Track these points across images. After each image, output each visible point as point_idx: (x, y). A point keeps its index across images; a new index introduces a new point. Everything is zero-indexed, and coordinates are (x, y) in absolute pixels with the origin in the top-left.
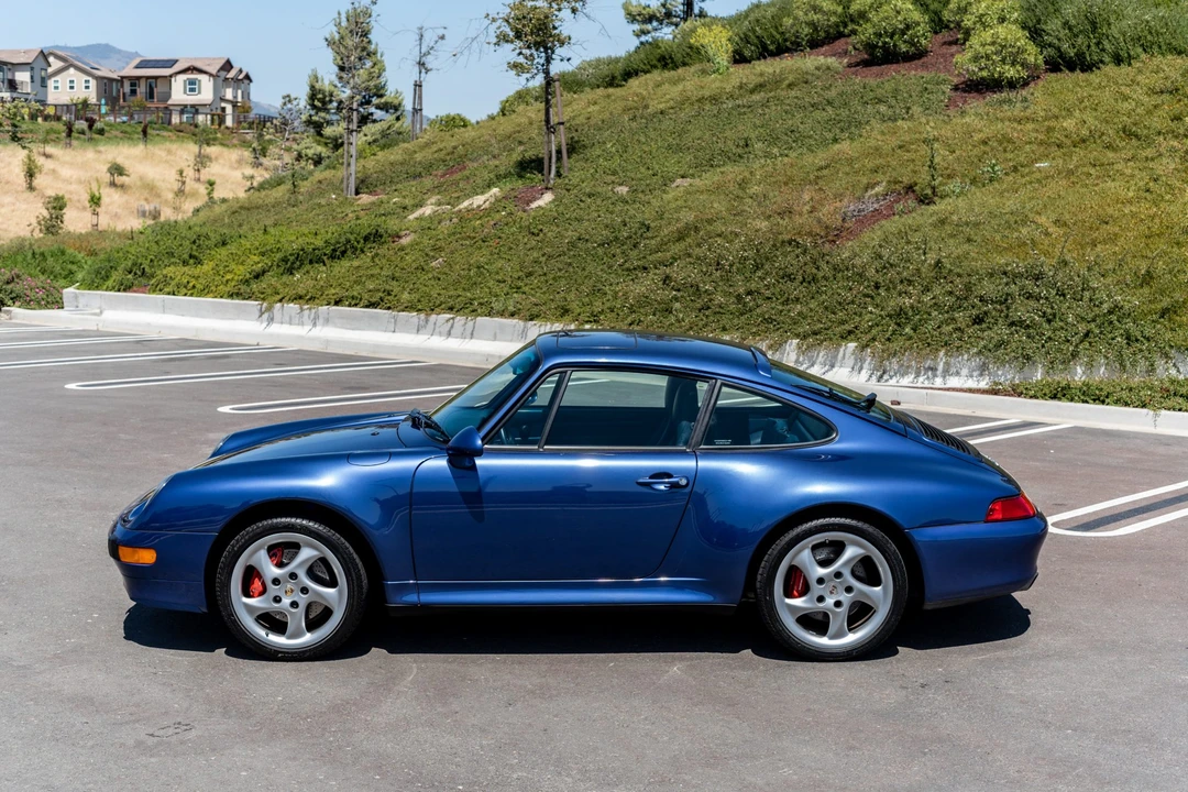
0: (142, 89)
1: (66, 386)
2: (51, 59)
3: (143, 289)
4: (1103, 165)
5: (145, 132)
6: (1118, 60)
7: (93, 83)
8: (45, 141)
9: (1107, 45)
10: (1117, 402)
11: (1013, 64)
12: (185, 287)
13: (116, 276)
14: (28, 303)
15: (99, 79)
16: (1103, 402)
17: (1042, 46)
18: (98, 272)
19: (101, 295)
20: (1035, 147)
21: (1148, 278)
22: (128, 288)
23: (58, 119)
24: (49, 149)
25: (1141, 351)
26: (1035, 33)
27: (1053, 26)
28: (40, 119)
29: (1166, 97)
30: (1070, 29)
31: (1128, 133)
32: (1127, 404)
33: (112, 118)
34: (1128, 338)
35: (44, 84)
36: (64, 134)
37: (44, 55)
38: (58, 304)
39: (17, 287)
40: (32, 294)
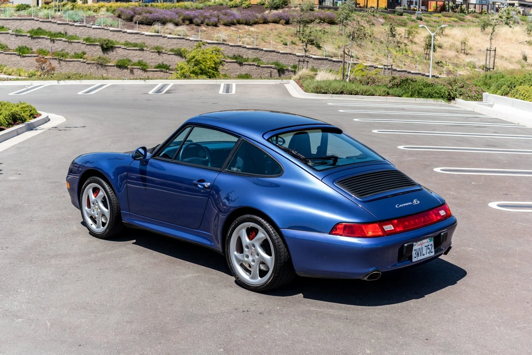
1: (373, 131)
12: (522, 95)
14: (467, 97)
18: (498, 86)
19: (494, 96)
22: (506, 94)
38: (481, 99)
39: (464, 90)
40: (470, 94)
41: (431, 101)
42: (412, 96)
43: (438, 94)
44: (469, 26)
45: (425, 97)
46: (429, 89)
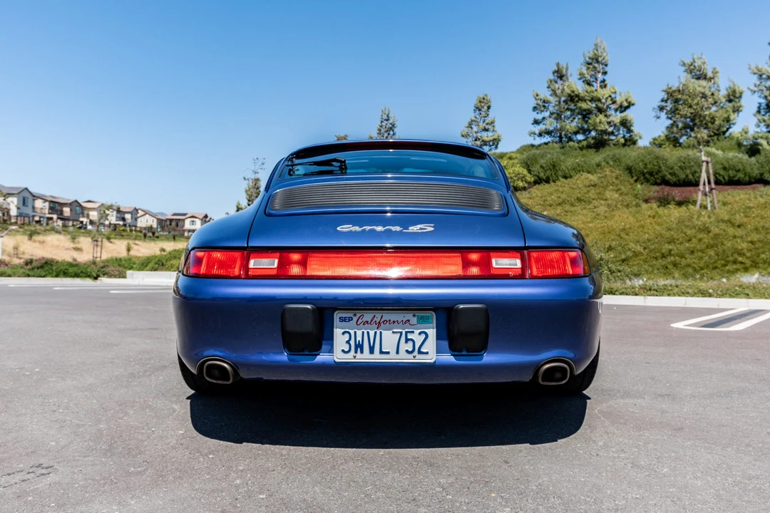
0: (174, 224)
2: (139, 211)
3: (162, 270)
4: (571, 211)
5: (174, 238)
6: (566, 177)
7: (155, 220)
8: (135, 239)
9: (560, 173)
10: (621, 294)
11: (522, 181)
13: (150, 265)
14: (110, 276)
15: (158, 219)
16: (614, 294)
17: (534, 175)
18: (143, 264)
20: (540, 206)
21: (610, 249)
22: (156, 270)
23: (141, 232)
24: (137, 242)
25: (618, 276)
26: (530, 171)
27: (536, 168)
28: (134, 232)
29: (591, 187)
30: (543, 168)
31: (579, 200)
32: (627, 294)
33: (162, 233)
34: (610, 271)
35: (136, 219)
36: (143, 238)
37: (136, 210)
38: (124, 277)
39: (106, 270)
40: (113, 273)
41: (78, 281)
42: (57, 276)
43: (84, 273)
44: (15, 235)
45: (71, 276)
46: (75, 269)
